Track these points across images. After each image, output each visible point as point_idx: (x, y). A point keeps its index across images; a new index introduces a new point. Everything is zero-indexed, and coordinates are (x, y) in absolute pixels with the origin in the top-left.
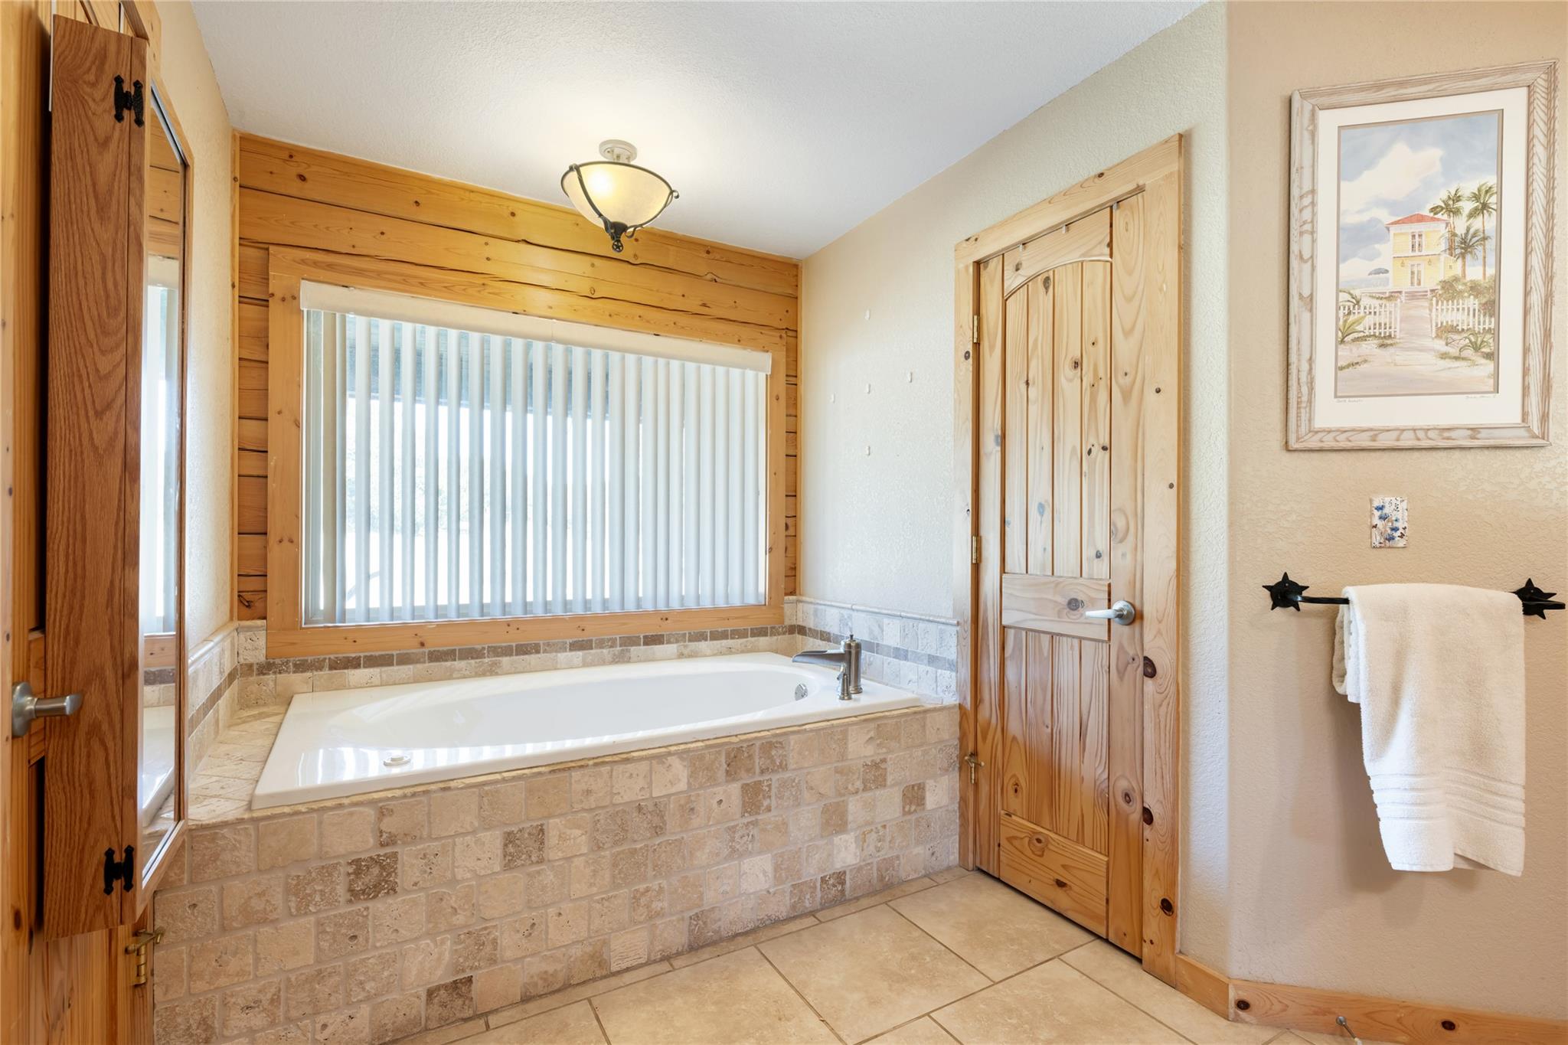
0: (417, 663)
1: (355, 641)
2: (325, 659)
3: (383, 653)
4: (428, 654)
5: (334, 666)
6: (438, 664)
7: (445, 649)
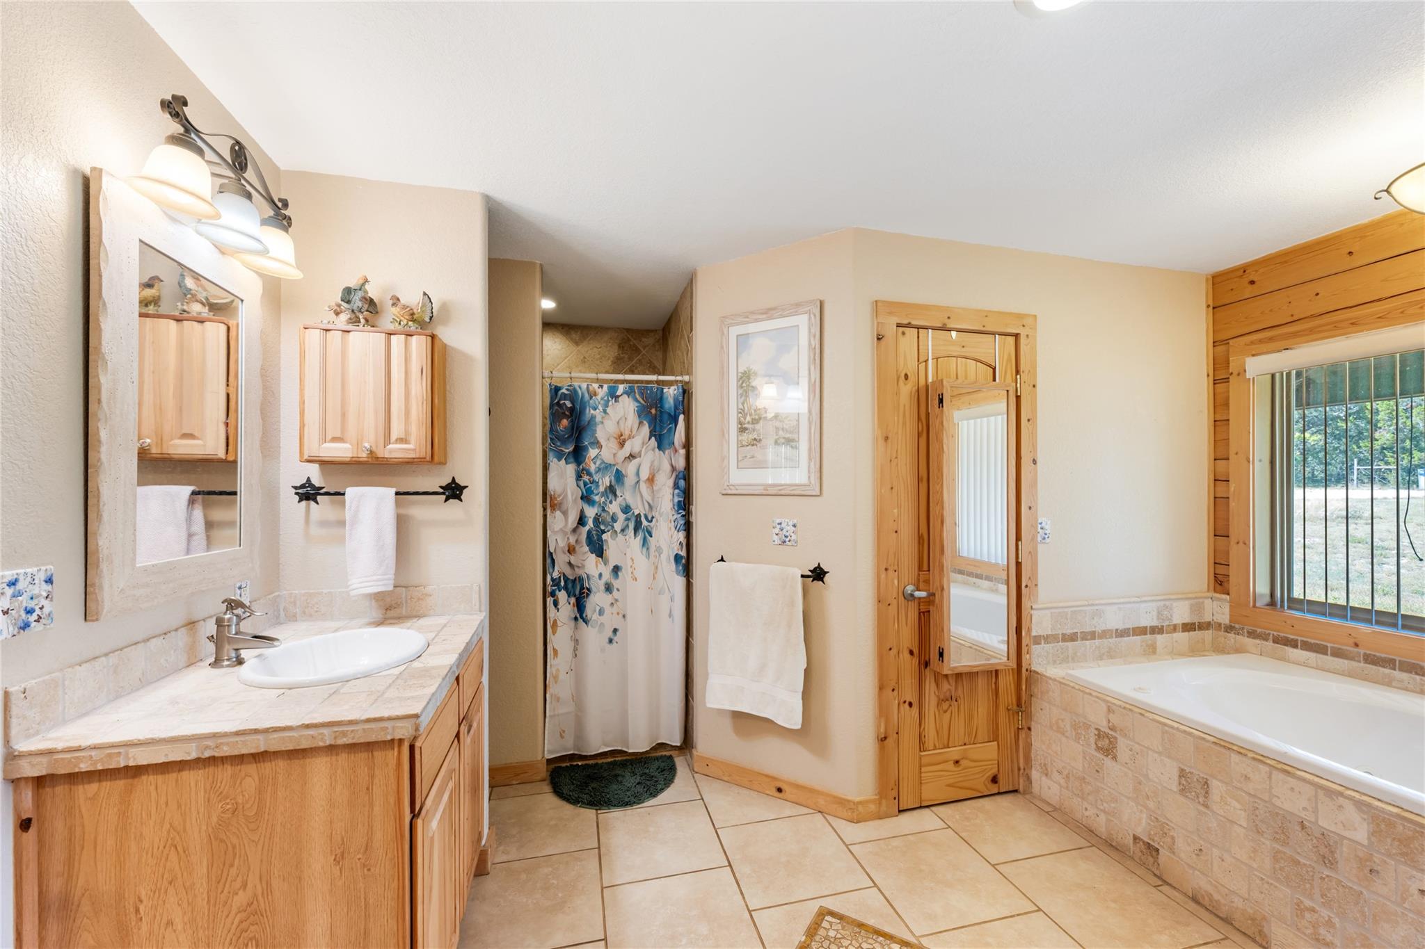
0: (1352, 660)
1: (1293, 626)
2: (1269, 634)
3: (1319, 642)
4: (1364, 656)
5: (1276, 640)
6: (1374, 667)
7: (1383, 655)
